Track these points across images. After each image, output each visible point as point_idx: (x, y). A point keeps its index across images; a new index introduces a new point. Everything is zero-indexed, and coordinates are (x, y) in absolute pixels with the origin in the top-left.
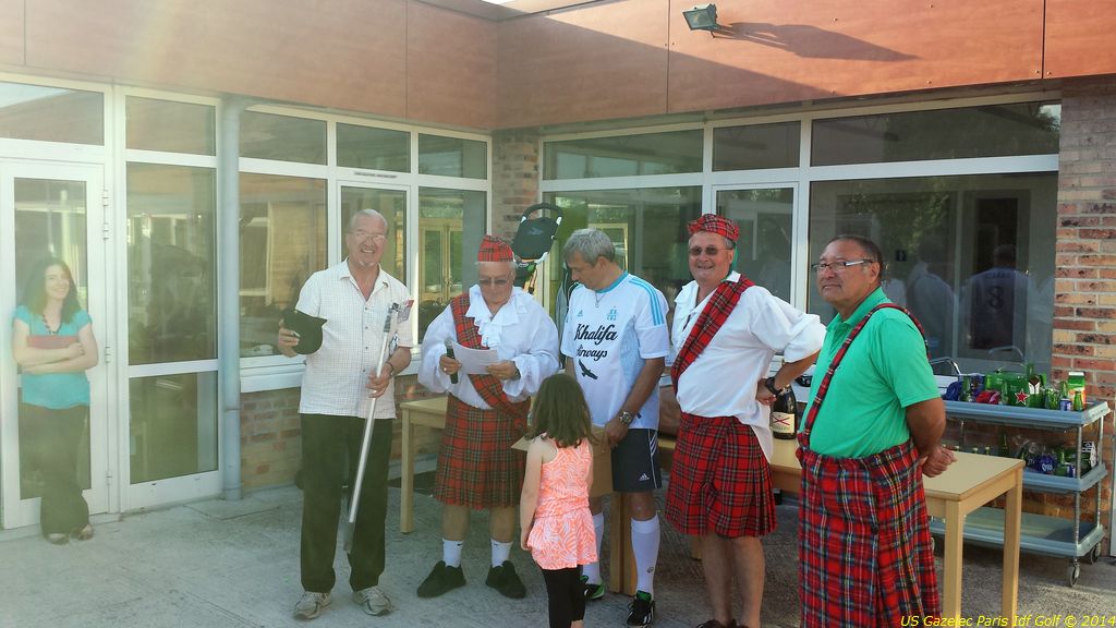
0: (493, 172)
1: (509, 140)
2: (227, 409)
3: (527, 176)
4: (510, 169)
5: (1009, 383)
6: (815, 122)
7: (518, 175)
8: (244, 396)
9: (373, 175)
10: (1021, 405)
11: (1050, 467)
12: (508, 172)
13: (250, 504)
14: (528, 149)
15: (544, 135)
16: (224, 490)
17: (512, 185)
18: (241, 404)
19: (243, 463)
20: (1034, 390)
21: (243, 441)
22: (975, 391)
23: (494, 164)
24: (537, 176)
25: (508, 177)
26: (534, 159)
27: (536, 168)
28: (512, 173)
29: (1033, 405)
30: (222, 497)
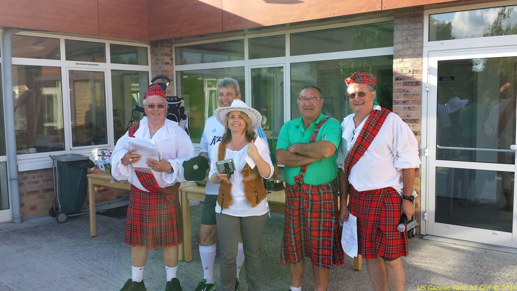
0: (151, 62)
1: (158, 46)
2: (12, 180)
3: (167, 63)
6: (291, 35)
7: (163, 63)
8: (20, 173)
9: (86, 64)
13: (26, 225)
14: (167, 50)
15: (175, 44)
16: (13, 218)
17: (160, 68)
18: (19, 177)
19: (21, 205)
21: (21, 195)
23: (152, 58)
24: (172, 64)
25: (158, 64)
26: (171, 55)
27: (172, 59)
28: (160, 62)
30: (12, 222)
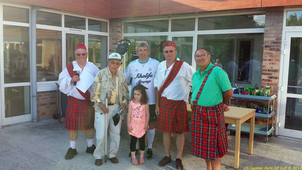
0: (109, 31)
1: (114, 22)
2: (33, 97)
3: (119, 32)
4: (114, 30)
5: (250, 89)
6: (199, 18)
7: (116, 32)
8: (38, 93)
9: (75, 30)
10: (253, 95)
11: (260, 112)
12: (114, 31)
13: (40, 124)
14: (119, 24)
15: (124, 20)
16: (32, 119)
17: (115, 34)
18: (37, 95)
19: (38, 112)
20: (257, 91)
21: (38, 106)
22: (241, 91)
23: (109, 28)
24: (122, 32)
25: (114, 32)
26: (121, 27)
27: (122, 30)
28: (115, 31)
29: (256, 95)
30: (32, 122)
